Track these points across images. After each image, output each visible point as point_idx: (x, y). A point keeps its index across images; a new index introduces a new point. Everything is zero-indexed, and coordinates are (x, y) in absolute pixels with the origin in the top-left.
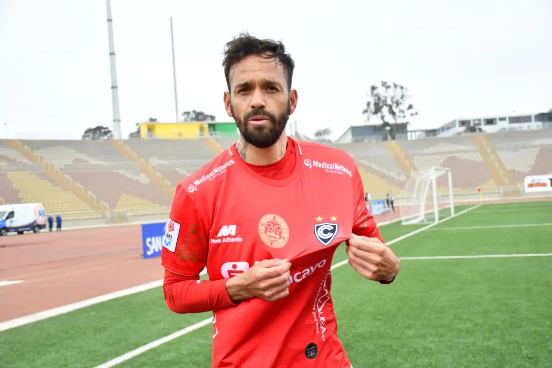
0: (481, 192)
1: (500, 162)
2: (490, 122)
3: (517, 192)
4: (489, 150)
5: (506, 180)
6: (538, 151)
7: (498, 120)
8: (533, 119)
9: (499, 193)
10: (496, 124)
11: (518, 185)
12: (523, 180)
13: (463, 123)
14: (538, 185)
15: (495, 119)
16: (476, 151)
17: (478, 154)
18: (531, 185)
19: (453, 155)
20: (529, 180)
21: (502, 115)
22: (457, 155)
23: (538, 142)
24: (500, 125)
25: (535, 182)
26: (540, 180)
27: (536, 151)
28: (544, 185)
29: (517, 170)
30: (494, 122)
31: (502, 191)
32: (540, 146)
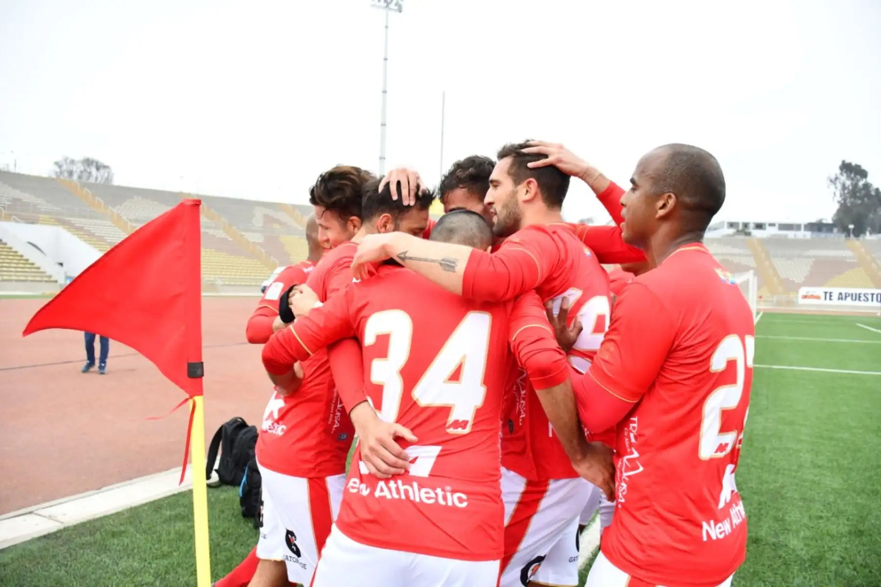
0: (762, 299)
1: (774, 269)
2: (759, 226)
3: (790, 303)
4: (763, 255)
5: (780, 289)
6: (813, 262)
7: (767, 225)
8: (803, 227)
9: (772, 301)
10: (765, 229)
11: (791, 296)
12: (797, 292)
13: (731, 225)
14: (812, 297)
15: (765, 224)
16: (750, 256)
17: (752, 258)
18: (805, 297)
19: (725, 257)
20: (803, 291)
21: (772, 221)
22: (730, 258)
23: (812, 252)
24: (770, 232)
25: (810, 294)
26: (814, 292)
27: (811, 261)
28: (818, 297)
29: (791, 279)
30: (764, 227)
31: (775, 299)
32: (815, 257)
